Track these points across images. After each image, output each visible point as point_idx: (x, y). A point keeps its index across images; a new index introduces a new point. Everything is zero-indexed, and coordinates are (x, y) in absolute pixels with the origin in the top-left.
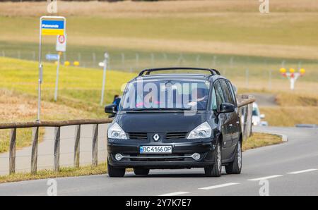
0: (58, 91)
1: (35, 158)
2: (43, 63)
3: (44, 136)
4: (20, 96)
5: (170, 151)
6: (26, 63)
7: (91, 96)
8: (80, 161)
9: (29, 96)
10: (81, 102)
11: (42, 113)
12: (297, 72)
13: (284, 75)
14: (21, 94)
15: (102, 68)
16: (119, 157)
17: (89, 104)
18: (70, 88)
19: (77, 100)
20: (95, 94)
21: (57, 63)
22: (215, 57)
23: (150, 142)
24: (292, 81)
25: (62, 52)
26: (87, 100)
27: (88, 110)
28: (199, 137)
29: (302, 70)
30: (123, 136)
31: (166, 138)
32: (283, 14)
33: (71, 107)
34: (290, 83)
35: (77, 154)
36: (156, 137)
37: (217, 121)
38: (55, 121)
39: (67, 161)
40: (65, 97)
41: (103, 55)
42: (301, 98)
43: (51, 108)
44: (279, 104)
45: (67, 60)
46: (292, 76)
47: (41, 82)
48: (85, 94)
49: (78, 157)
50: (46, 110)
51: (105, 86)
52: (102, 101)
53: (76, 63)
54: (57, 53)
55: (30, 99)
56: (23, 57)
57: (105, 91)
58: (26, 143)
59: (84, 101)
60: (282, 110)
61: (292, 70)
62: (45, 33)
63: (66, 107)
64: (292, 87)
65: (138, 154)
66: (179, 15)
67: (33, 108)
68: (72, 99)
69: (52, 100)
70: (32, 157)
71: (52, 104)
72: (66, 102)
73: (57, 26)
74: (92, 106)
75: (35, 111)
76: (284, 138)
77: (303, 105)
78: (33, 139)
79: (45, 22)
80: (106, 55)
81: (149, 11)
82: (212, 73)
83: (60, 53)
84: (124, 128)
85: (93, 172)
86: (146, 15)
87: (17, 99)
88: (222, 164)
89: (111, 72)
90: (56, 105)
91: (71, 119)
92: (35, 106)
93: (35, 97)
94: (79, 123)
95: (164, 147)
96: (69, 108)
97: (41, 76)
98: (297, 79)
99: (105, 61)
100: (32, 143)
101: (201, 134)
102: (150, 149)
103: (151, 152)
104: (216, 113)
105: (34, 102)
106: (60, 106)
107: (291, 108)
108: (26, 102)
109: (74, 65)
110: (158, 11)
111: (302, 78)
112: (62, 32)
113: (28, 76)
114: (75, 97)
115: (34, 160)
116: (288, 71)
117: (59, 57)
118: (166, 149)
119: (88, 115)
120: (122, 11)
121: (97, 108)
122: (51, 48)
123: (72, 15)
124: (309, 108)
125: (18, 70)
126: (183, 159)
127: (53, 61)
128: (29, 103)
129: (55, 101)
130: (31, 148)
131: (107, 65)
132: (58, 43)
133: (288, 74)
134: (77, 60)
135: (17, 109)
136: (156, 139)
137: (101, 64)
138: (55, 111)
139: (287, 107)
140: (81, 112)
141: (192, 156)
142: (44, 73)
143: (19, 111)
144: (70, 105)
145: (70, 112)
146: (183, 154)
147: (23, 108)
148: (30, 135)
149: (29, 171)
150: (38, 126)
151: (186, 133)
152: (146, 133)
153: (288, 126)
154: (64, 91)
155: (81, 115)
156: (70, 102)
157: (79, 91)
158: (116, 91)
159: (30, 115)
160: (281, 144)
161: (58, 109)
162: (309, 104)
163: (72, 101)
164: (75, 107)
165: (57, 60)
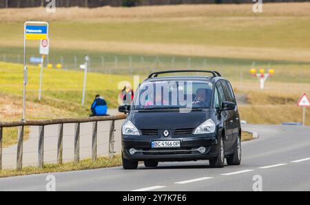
0: (42, 92)
1: (20, 155)
2: (27, 66)
3: (29, 134)
4: (6, 97)
5: (179, 145)
6: (11, 66)
7: (73, 97)
8: (63, 158)
9: (15, 97)
10: (63, 103)
11: (27, 113)
12: (266, 72)
13: (255, 76)
14: (7, 95)
15: (83, 70)
16: (132, 151)
17: (71, 104)
18: (53, 90)
19: (60, 100)
20: (76, 95)
21: (41, 66)
22: (189, 59)
23: (160, 137)
24: (262, 81)
25: (46, 55)
26: (69, 100)
27: (70, 110)
28: (204, 132)
29: (271, 71)
30: (136, 132)
31: (175, 134)
32: (253, 18)
33: (55, 107)
34: (260, 83)
35: (60, 151)
36: (166, 133)
37: (219, 118)
38: (39, 120)
39: (50, 157)
40: (48, 97)
41: (84, 58)
42: (270, 97)
43: (36, 108)
44: (250, 103)
45: (50, 62)
46: (262, 76)
47: (25, 84)
48: (67, 94)
49: (61, 154)
50: (31, 110)
51: (86, 88)
52: (83, 101)
53: (59, 66)
54: (40, 56)
55: (16, 100)
56: (9, 60)
57: (86, 92)
58: (12, 141)
59: (66, 101)
60: (253, 109)
61: (262, 71)
62: (29, 38)
63: (49, 107)
64: (262, 86)
65: (150, 148)
66: (155, 20)
67: (19, 108)
68: (55, 99)
69: (36, 101)
70: (18, 154)
71: (36, 105)
72: (49, 102)
73: (40, 31)
74: (73, 106)
75: (20, 111)
76: (255, 135)
77: (273, 104)
78: (19, 137)
79: (28, 27)
80: (87, 58)
81: (127, 16)
82: (214, 75)
83: (43, 56)
84: (137, 125)
85: (75, 167)
86: (125, 20)
87: (3, 100)
88: (225, 156)
89: (91, 74)
90: (40, 105)
91: (55, 118)
92: (20, 106)
93: (20, 98)
94: (61, 122)
95: (173, 142)
96: (53, 108)
97: (25, 78)
98: (267, 79)
99: (86, 64)
100: (18, 141)
101: (206, 129)
102: (160, 144)
103: (162, 146)
104: (219, 111)
105: (19, 102)
106: (44, 106)
107: (262, 106)
108: (12, 103)
109: (57, 68)
110: (135, 16)
111: (272, 78)
112: (45, 36)
113: (14, 78)
114: (58, 98)
115: (19, 157)
116: (258, 72)
117: (42, 60)
118: (175, 143)
119: (70, 115)
120: (102, 16)
121: (79, 107)
122: (34, 52)
123: (54, 20)
124: (277, 106)
125: (4, 73)
126: (190, 153)
127: (37, 64)
128: (14, 104)
129: (39, 102)
130: (17, 145)
131: (88, 67)
132: (41, 47)
133: (259, 75)
134: (59, 62)
135: (4, 109)
136: (166, 135)
137: (82, 66)
138: (39, 111)
139: (257, 106)
140: (63, 111)
141: (198, 150)
142: (29, 75)
143: (5, 111)
144: (53, 105)
145: (53, 112)
146: (190, 148)
147: (9, 109)
148: (15, 134)
149: (15, 167)
150: (23, 125)
151: (193, 129)
152: (156, 130)
153: (258, 123)
154: (48, 92)
155: (64, 114)
156: (53, 103)
157: (62, 92)
158: (97, 92)
159: (16, 115)
160: (252, 141)
161: (42, 109)
162: (278, 102)
163: (55, 102)
164: (58, 107)
165: (40, 63)
